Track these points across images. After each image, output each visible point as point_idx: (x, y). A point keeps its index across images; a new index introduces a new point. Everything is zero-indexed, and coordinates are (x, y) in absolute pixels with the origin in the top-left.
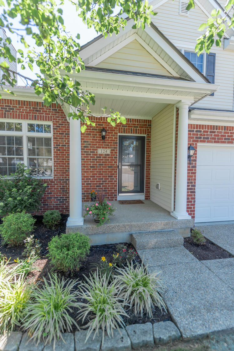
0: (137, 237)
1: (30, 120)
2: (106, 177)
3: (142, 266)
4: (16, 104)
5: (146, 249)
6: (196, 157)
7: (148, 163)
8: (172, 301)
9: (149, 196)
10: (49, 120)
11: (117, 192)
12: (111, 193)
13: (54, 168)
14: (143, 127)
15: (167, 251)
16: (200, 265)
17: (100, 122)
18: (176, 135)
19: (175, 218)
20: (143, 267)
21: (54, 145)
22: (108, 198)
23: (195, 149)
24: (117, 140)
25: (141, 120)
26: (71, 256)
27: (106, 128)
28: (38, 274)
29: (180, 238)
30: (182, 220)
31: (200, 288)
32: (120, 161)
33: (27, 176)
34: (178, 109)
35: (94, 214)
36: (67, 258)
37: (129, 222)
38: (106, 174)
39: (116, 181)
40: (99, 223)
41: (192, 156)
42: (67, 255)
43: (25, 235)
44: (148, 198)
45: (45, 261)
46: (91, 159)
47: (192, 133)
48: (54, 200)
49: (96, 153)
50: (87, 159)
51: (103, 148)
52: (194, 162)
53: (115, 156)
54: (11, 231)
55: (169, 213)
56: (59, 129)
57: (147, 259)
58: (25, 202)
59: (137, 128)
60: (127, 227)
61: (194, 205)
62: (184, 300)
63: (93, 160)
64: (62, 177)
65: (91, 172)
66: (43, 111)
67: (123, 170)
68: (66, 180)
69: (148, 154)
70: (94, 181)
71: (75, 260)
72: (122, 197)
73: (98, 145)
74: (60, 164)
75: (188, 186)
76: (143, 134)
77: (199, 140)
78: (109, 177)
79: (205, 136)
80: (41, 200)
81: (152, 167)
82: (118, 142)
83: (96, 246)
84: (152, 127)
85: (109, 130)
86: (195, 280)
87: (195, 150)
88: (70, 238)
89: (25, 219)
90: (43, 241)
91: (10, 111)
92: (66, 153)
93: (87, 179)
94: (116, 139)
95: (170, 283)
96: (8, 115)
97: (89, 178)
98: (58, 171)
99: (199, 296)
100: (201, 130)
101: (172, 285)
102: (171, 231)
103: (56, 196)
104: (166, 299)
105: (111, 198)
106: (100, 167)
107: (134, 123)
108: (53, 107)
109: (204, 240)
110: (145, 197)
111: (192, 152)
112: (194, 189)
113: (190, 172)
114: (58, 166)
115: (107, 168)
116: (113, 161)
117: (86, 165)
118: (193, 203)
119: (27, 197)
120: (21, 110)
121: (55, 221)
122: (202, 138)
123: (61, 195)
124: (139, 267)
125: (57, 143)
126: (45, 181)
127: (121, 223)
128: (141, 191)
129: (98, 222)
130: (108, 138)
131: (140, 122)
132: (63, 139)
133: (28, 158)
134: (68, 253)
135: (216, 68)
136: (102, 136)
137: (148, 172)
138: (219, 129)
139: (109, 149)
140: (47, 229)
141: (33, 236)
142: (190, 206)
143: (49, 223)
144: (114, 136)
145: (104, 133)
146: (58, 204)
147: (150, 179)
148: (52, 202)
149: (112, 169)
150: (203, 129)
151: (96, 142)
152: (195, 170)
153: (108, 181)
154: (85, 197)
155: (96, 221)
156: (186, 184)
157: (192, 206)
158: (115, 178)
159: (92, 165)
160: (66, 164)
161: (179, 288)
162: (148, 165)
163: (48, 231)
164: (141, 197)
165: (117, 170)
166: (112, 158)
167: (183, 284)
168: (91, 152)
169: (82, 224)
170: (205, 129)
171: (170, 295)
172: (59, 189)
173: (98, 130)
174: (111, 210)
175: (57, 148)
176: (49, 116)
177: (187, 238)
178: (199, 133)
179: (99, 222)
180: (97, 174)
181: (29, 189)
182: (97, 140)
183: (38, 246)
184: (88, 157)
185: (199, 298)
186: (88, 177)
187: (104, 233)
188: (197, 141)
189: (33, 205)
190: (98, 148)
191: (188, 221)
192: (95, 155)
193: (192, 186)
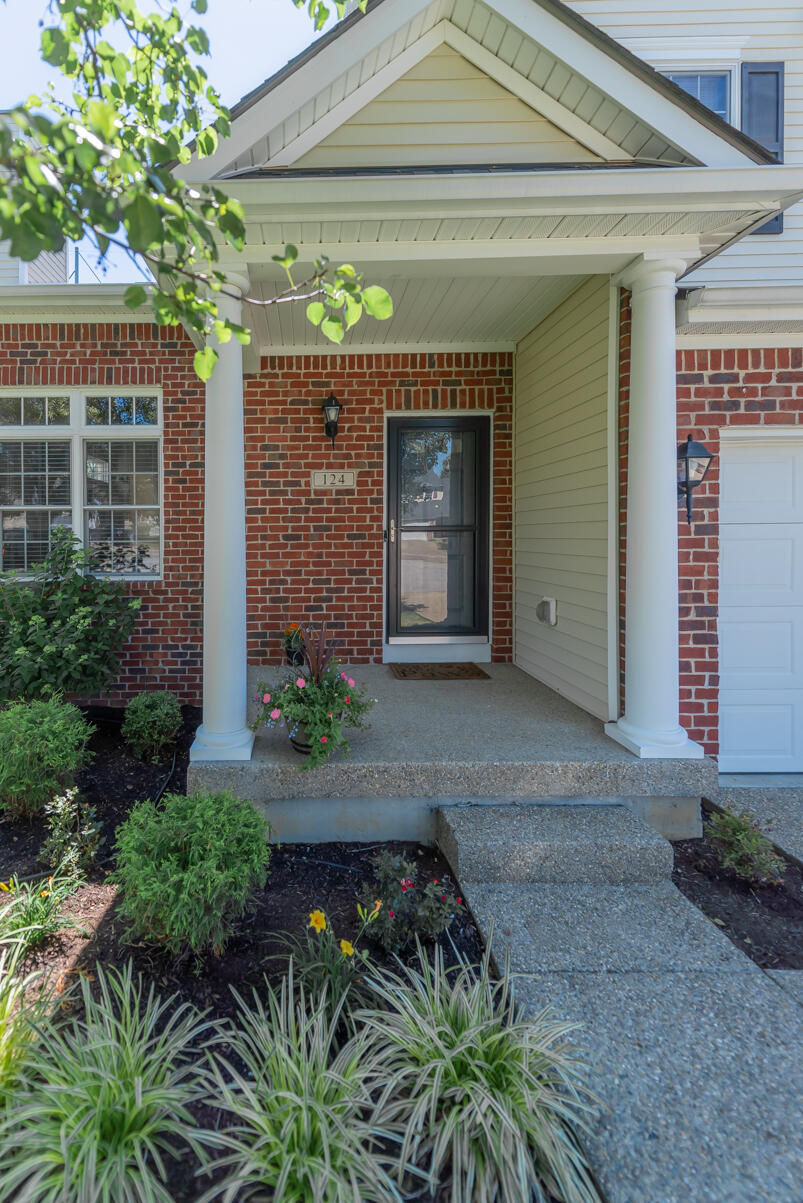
0: (459, 825)
1: (93, 386)
2: (343, 572)
3: (485, 973)
4: (54, 338)
5: (500, 880)
6: (715, 489)
7: (503, 517)
8: (636, 1183)
9: (510, 650)
10: (150, 382)
11: (384, 630)
12: (360, 634)
13: (167, 545)
14: (479, 382)
15: (598, 900)
16: (767, 994)
17: (320, 375)
18: (620, 400)
19: (627, 750)
20: (487, 980)
21: (166, 465)
22: (350, 652)
23: (711, 452)
24: (380, 438)
25: (472, 357)
26: (190, 895)
27: (342, 393)
28: (80, 945)
29: (654, 846)
30: (661, 760)
31: (782, 1128)
32: (393, 513)
33: (78, 571)
34: (626, 294)
35: (290, 718)
36: (177, 899)
37: (427, 758)
38: (342, 564)
39: (379, 590)
40: (309, 757)
41: (697, 483)
42: (179, 887)
43: (54, 783)
44: (507, 655)
45: (109, 892)
46: (286, 511)
47: (693, 387)
48: (165, 655)
49: (303, 488)
50: (272, 511)
51: (330, 466)
52: (706, 511)
53: (375, 496)
54: (11, 764)
55: (597, 725)
56: (184, 409)
57: (507, 933)
58: (68, 661)
59: (458, 388)
60: (420, 779)
61: (714, 694)
62: (701, 1188)
63: (293, 511)
64: (192, 576)
65: (286, 555)
66: (133, 353)
67: (403, 547)
68: (194, 591)
69: (503, 482)
70: (299, 591)
71: (208, 909)
72: (400, 648)
73: (312, 458)
75: (683, 612)
76: (482, 406)
77: (728, 413)
78: (352, 572)
79: (756, 396)
80: (123, 655)
81: (517, 533)
82: (385, 441)
83: (298, 845)
84: (517, 377)
85: (350, 401)
86: (751, 1075)
87: (712, 457)
88: (192, 813)
89: (58, 726)
90: (115, 809)
91: (35, 362)
93: (272, 582)
94: (375, 434)
95: (621, 1077)
96: (29, 375)
97: (282, 577)
98: (177, 553)
99: (780, 1181)
100: (736, 370)
101: (634, 1087)
102: (611, 806)
103: (170, 643)
104: (605, 1169)
105: (359, 652)
106: (321, 537)
107: (446, 369)
108: (163, 338)
109: (776, 865)
110: (494, 650)
111: (697, 468)
112: (713, 626)
113: (692, 551)
114: (177, 537)
115: (346, 540)
116: (368, 515)
117: (269, 533)
118: (706, 686)
119: (74, 647)
120: (69, 355)
121: (160, 733)
122: (742, 405)
123: (186, 639)
124: (472, 979)
125: (177, 457)
126: (137, 590)
127: (396, 759)
128: (477, 627)
129: (304, 749)
130: (350, 429)
131: (468, 365)
133: (85, 510)
134: (182, 880)
135: (788, 119)
136: (327, 425)
137: (504, 553)
139: (351, 470)
140: (133, 762)
141: (76, 790)
142: (693, 700)
143: (141, 741)
144: (370, 420)
145: (333, 414)
146: (178, 671)
147: (509, 580)
148: (157, 663)
149: (364, 546)
150: (746, 368)
151: (306, 447)
152: (714, 544)
153: (351, 590)
154: (268, 649)
155: (299, 748)
156: (675, 605)
157: (705, 702)
158: (374, 578)
159: (290, 532)
161: (670, 1113)
162: (502, 526)
163: (138, 770)
164: (474, 650)
165: (380, 546)
166: (364, 501)
167: (685, 1091)
168: (286, 484)
169: (245, 754)
170: (757, 365)
171: (626, 1147)
172: (182, 619)
173: (314, 403)
174: (358, 707)
175: (177, 473)
176: (153, 366)
177: (685, 841)
178: (726, 387)
179: (309, 750)
180: (306, 564)
181: (84, 617)
182: (306, 438)
183: (89, 829)
184: (277, 502)
185: (782, 1190)
186: (277, 573)
187: (328, 796)
188: (721, 421)
189: (93, 675)
190: (313, 466)
191: (690, 766)
192: (303, 493)
193: (701, 611)
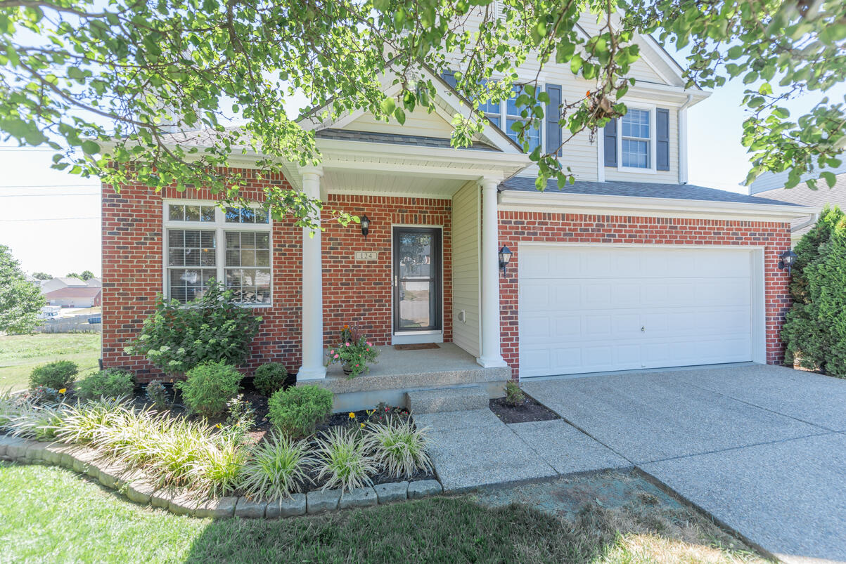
0: (414, 398)
1: (230, 202)
2: (371, 301)
5: (427, 413)
6: (516, 265)
8: (443, 463)
9: (451, 337)
11: (392, 329)
12: (380, 331)
13: (275, 288)
14: (437, 213)
15: (461, 415)
16: (503, 429)
17: (359, 205)
19: (481, 365)
21: (274, 246)
22: (375, 340)
23: (513, 251)
24: (389, 237)
25: (433, 201)
26: (303, 414)
27: (370, 214)
29: (482, 394)
30: (492, 368)
32: (396, 272)
34: (482, 188)
35: (343, 359)
37: (402, 372)
38: (371, 297)
39: (390, 309)
40: (351, 375)
41: (507, 263)
42: (298, 412)
44: (449, 339)
45: (261, 434)
46: (342, 271)
47: (508, 225)
48: (274, 347)
49: (351, 260)
50: (334, 271)
51: (364, 249)
52: (513, 274)
53: (387, 264)
54: (204, 391)
55: (474, 359)
58: (223, 348)
59: (427, 215)
60: (398, 381)
61: (517, 344)
62: (460, 461)
63: (346, 271)
64: (290, 305)
65: (342, 293)
66: (254, 185)
67: (401, 289)
68: (297, 309)
69: (448, 259)
70: (349, 311)
71: (310, 421)
72: (400, 337)
73: (355, 245)
74: (285, 280)
76: (437, 224)
77: (521, 236)
78: (376, 301)
79: (531, 230)
82: (392, 238)
84: (453, 211)
85: (374, 219)
86: (487, 443)
87: (513, 253)
88: (302, 391)
89: (225, 373)
91: (193, 186)
92: (296, 259)
93: (334, 306)
94: (387, 235)
96: (190, 193)
97: (340, 304)
98: (281, 293)
100: (523, 220)
103: (277, 340)
105: (380, 340)
106: (360, 284)
107: (421, 206)
108: (273, 178)
110: (444, 337)
111: (506, 257)
112: (516, 318)
113: (508, 289)
114: (281, 284)
115: (373, 286)
116: (384, 274)
117: (333, 282)
118: (514, 342)
119: (227, 340)
121: (275, 382)
122: (526, 233)
123: (286, 338)
125: (281, 242)
126: (257, 312)
127: (388, 374)
128: (438, 327)
129: (349, 373)
130: (374, 232)
131: (431, 204)
132: (291, 233)
133: (225, 269)
134: (299, 410)
136: (363, 230)
137: (448, 291)
138: (554, 219)
139: (375, 252)
140: (260, 397)
141: (242, 395)
142: (508, 347)
144: (384, 228)
146: (282, 355)
147: (451, 304)
148: (269, 351)
149: (382, 288)
150: (527, 219)
151: (352, 240)
152: (516, 286)
153: (375, 310)
154: (332, 340)
155: (346, 372)
157: (514, 348)
158: (387, 304)
159: (344, 282)
160: (296, 280)
161: (459, 452)
162: (447, 279)
164: (437, 337)
165: (390, 288)
166: (382, 267)
167: (466, 448)
168: (342, 257)
169: (323, 376)
170: (530, 218)
172: (284, 327)
174: (373, 354)
175: (281, 250)
178: (520, 226)
179: (351, 373)
180: (353, 297)
181: (231, 325)
182: (353, 235)
183: (250, 411)
184: (337, 266)
185: (482, 459)
186: (337, 302)
187: (360, 391)
188: (518, 239)
189: (236, 355)
190: (356, 249)
191: (502, 369)
192: (350, 262)
193: (512, 313)
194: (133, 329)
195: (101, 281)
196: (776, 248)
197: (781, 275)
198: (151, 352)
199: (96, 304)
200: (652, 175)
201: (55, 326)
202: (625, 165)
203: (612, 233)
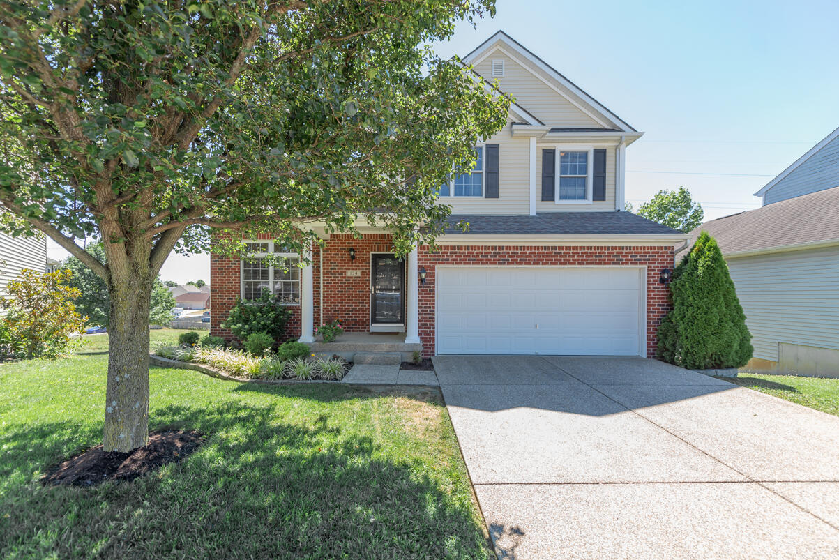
2: (356, 303)
6: (433, 280)
11: (370, 321)
12: (362, 322)
22: (359, 328)
24: (369, 260)
27: (356, 246)
30: (409, 343)
33: (271, 301)
38: (356, 300)
39: (368, 309)
41: (424, 279)
46: (338, 283)
50: (333, 283)
51: (352, 269)
53: (367, 279)
58: (267, 326)
60: (352, 347)
61: (434, 331)
63: (341, 283)
65: (338, 297)
70: (342, 309)
72: (375, 327)
73: (347, 266)
77: (438, 262)
78: (359, 303)
79: (444, 257)
82: (371, 262)
85: (359, 249)
93: (334, 306)
94: (367, 259)
97: (337, 304)
100: (439, 251)
105: (362, 328)
106: (349, 292)
111: (424, 276)
115: (358, 293)
116: (365, 285)
117: (333, 290)
118: (432, 329)
119: (270, 323)
122: (441, 260)
126: (291, 309)
127: (347, 342)
130: (359, 258)
133: (274, 282)
135: (501, 162)
136: (351, 256)
138: (462, 249)
139: (359, 271)
144: (366, 255)
145: (352, 253)
149: (364, 294)
150: (442, 250)
151: (344, 263)
153: (359, 309)
157: (431, 333)
158: (367, 305)
159: (339, 290)
165: (369, 295)
166: (364, 281)
168: (338, 274)
169: (311, 341)
170: (444, 250)
173: (347, 249)
178: (437, 254)
180: (345, 300)
181: (273, 315)
182: (345, 260)
184: (335, 280)
186: (335, 303)
187: (330, 351)
188: (435, 263)
190: (347, 269)
191: (415, 345)
192: (343, 277)
193: (430, 311)
194: (225, 316)
195: (210, 288)
196: (658, 267)
197: (662, 288)
198: (233, 326)
199: (207, 307)
200: (588, 205)
201: (181, 323)
202: (562, 198)
203: (506, 258)
